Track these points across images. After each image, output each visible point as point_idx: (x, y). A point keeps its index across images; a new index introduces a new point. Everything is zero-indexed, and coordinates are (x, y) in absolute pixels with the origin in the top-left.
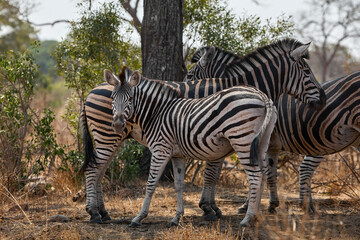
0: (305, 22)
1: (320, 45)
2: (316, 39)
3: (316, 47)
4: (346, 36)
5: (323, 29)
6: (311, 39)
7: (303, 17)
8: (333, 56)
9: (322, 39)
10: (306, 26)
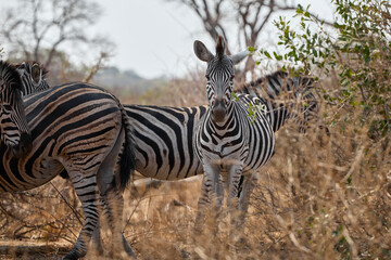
0: (12, 21)
1: (31, 51)
2: (26, 43)
3: (27, 54)
4: (62, 38)
5: (35, 31)
6: (21, 43)
7: (10, 16)
8: (48, 64)
9: (34, 43)
10: (14, 26)
